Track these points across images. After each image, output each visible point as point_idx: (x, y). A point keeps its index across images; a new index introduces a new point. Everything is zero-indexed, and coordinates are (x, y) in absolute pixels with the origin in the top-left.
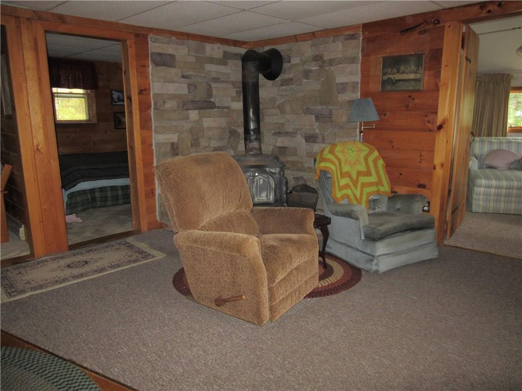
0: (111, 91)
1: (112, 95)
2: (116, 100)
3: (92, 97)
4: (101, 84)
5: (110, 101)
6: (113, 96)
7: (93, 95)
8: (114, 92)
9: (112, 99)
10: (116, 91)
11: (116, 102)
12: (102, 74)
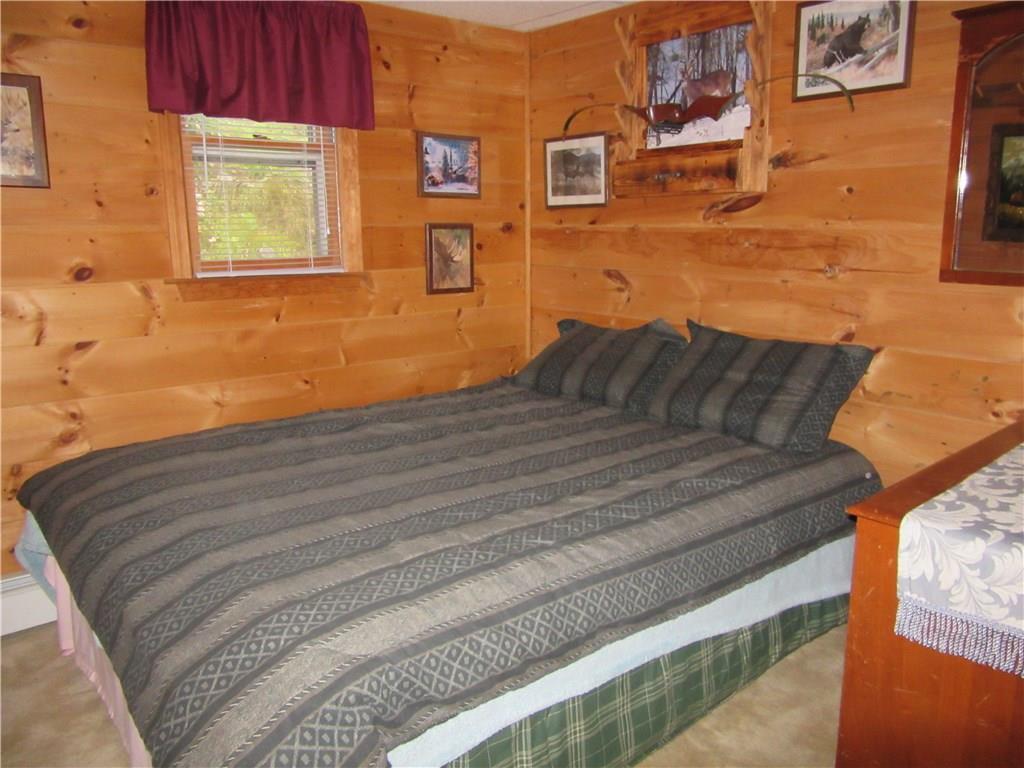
0: (419, 137)
1: (420, 152)
2: (438, 176)
3: (345, 161)
4: (383, 105)
5: (413, 176)
6: (427, 158)
7: (349, 151)
8: (428, 141)
9: (423, 169)
10: (438, 137)
11: (435, 184)
12: (387, 66)
